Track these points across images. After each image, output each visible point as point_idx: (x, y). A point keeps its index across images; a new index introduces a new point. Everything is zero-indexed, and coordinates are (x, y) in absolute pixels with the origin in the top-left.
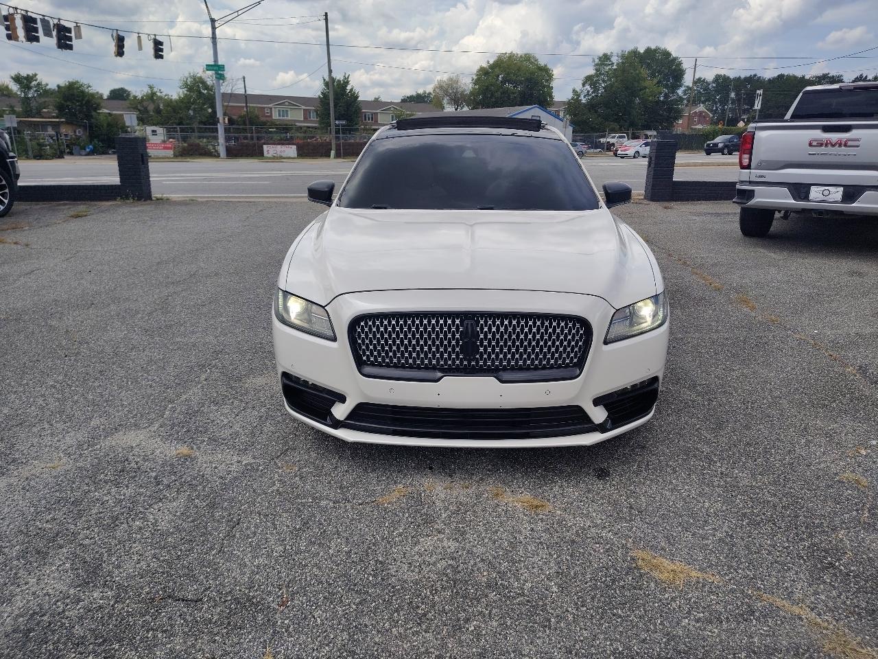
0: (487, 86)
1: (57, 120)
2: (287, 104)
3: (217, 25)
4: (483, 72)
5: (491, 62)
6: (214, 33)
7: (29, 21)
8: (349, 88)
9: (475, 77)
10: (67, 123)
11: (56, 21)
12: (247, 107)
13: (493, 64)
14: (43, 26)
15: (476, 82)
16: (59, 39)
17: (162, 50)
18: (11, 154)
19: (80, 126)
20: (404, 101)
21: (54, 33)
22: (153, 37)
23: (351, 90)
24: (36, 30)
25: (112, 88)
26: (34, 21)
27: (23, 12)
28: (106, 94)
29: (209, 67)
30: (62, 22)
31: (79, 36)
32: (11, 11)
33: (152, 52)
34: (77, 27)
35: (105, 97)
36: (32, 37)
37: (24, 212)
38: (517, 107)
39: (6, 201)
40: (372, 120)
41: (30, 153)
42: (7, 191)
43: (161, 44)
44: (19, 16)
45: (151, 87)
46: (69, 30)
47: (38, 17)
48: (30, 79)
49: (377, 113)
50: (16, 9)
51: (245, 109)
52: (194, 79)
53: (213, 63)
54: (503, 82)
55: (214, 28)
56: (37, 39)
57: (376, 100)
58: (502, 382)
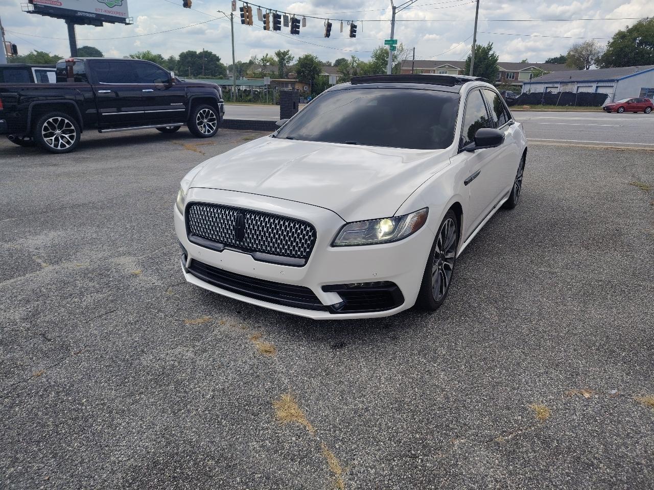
0: (622, 49)
1: (294, 80)
2: (447, 67)
3: (396, 11)
4: (621, 36)
5: (630, 27)
6: (394, 17)
7: (277, 17)
8: (491, 53)
9: (611, 41)
10: (300, 82)
11: (292, 16)
12: (413, 70)
13: (632, 28)
14: (284, 19)
15: (611, 45)
16: (292, 28)
17: (355, 31)
18: (222, 100)
19: (306, 84)
20: (547, 62)
21: (290, 24)
22: (351, 22)
23: (493, 54)
24: (280, 23)
25: (337, 59)
26: (279, 17)
27: (274, 12)
28: (333, 62)
29: (387, 42)
30: (296, 17)
31: (304, 25)
32: (268, 11)
33: (349, 32)
34: (304, 19)
35: (332, 65)
36: (277, 28)
37: (224, 135)
38: (646, 67)
39: (214, 128)
40: (513, 78)
41: (275, 101)
42: (216, 122)
43: (355, 27)
44: (272, 14)
45: (353, 57)
46: (298, 21)
47: (282, 14)
48: (285, 53)
49: (518, 73)
50: (271, 10)
51: (411, 72)
52: (382, 51)
53: (389, 39)
54: (641, 43)
55: (394, 13)
56: (279, 29)
57: (524, 62)
58: (256, 259)
